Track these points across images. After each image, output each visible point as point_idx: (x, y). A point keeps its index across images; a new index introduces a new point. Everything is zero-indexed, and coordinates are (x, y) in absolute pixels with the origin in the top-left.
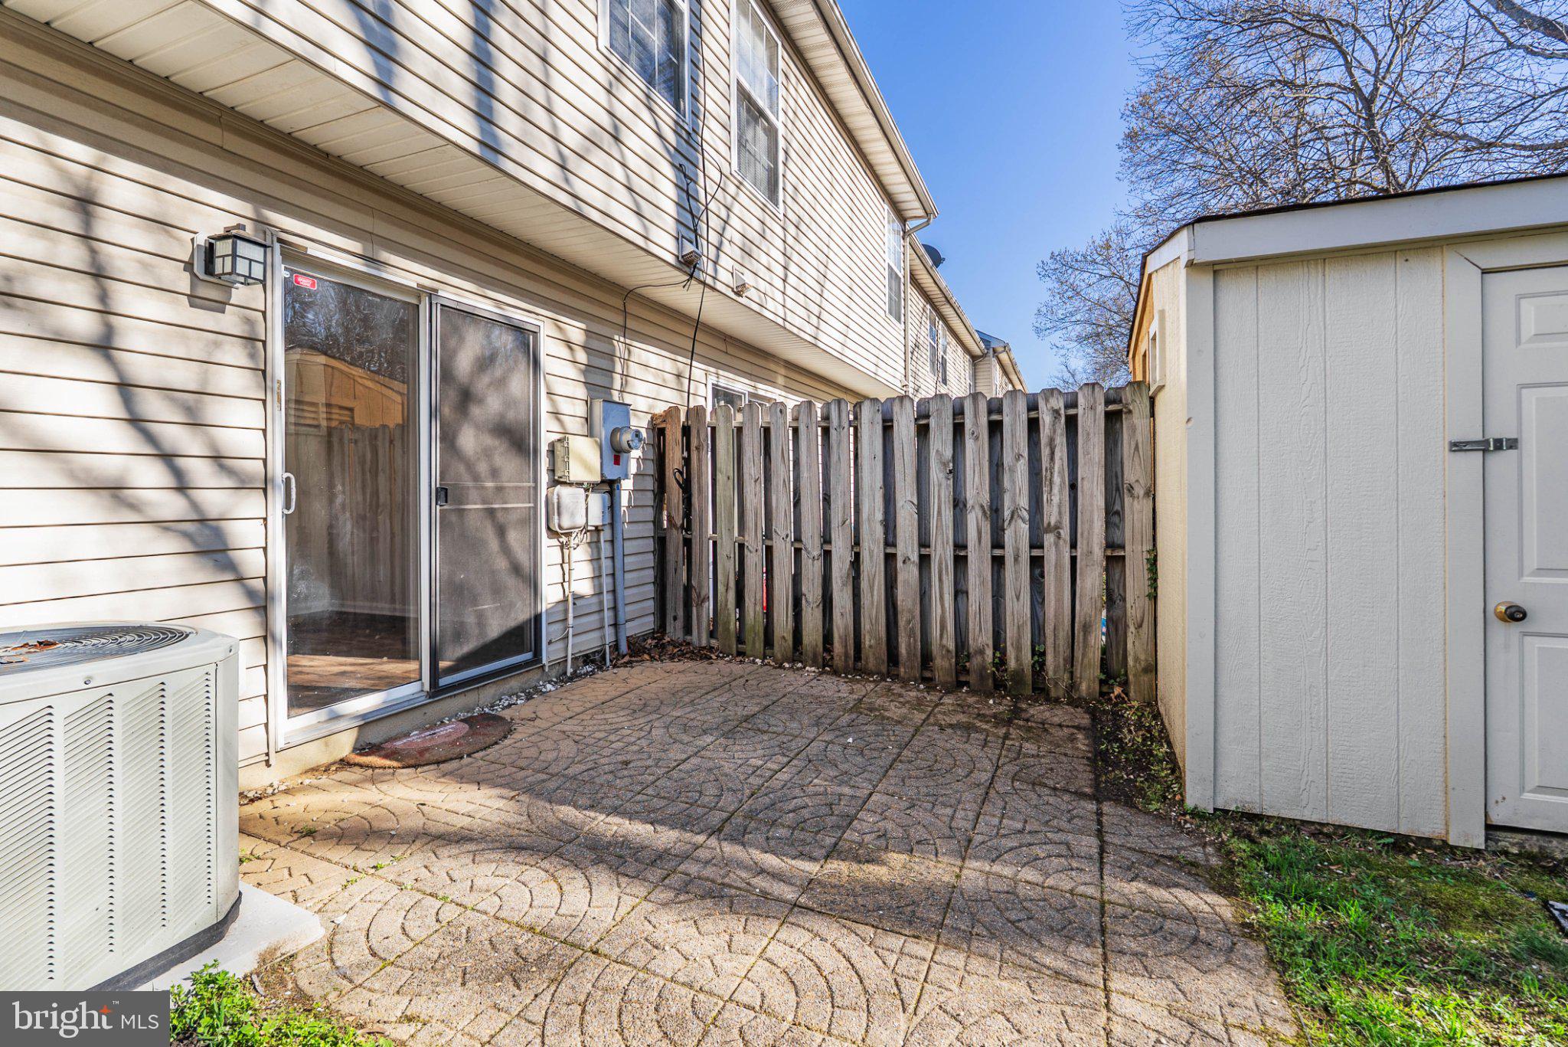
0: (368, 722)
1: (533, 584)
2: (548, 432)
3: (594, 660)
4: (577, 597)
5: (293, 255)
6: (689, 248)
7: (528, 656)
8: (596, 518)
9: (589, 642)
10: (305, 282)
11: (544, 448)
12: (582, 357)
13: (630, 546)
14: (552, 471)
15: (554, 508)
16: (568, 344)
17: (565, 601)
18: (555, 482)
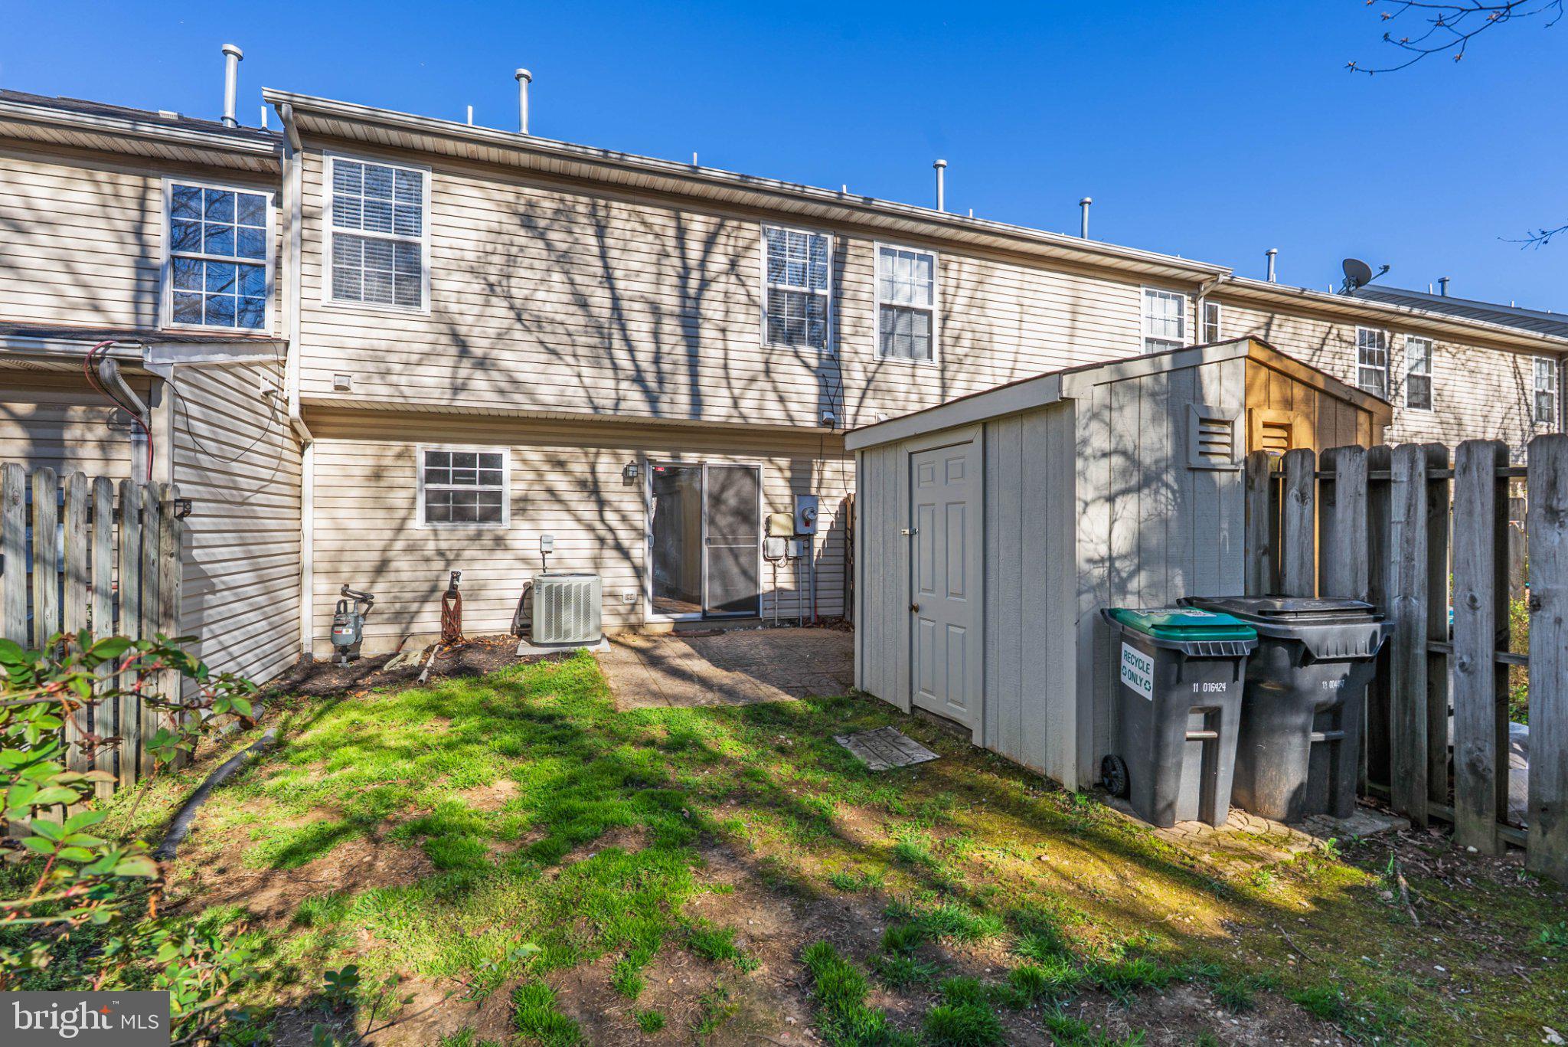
0: (677, 622)
1: (755, 581)
2: (764, 511)
3: (793, 622)
4: (782, 590)
5: (652, 462)
6: (827, 415)
7: (753, 613)
8: (793, 552)
9: (792, 613)
10: (660, 470)
11: (763, 521)
12: (788, 474)
13: (821, 569)
14: (767, 530)
15: (766, 548)
16: (780, 469)
17: (774, 591)
18: (768, 535)
